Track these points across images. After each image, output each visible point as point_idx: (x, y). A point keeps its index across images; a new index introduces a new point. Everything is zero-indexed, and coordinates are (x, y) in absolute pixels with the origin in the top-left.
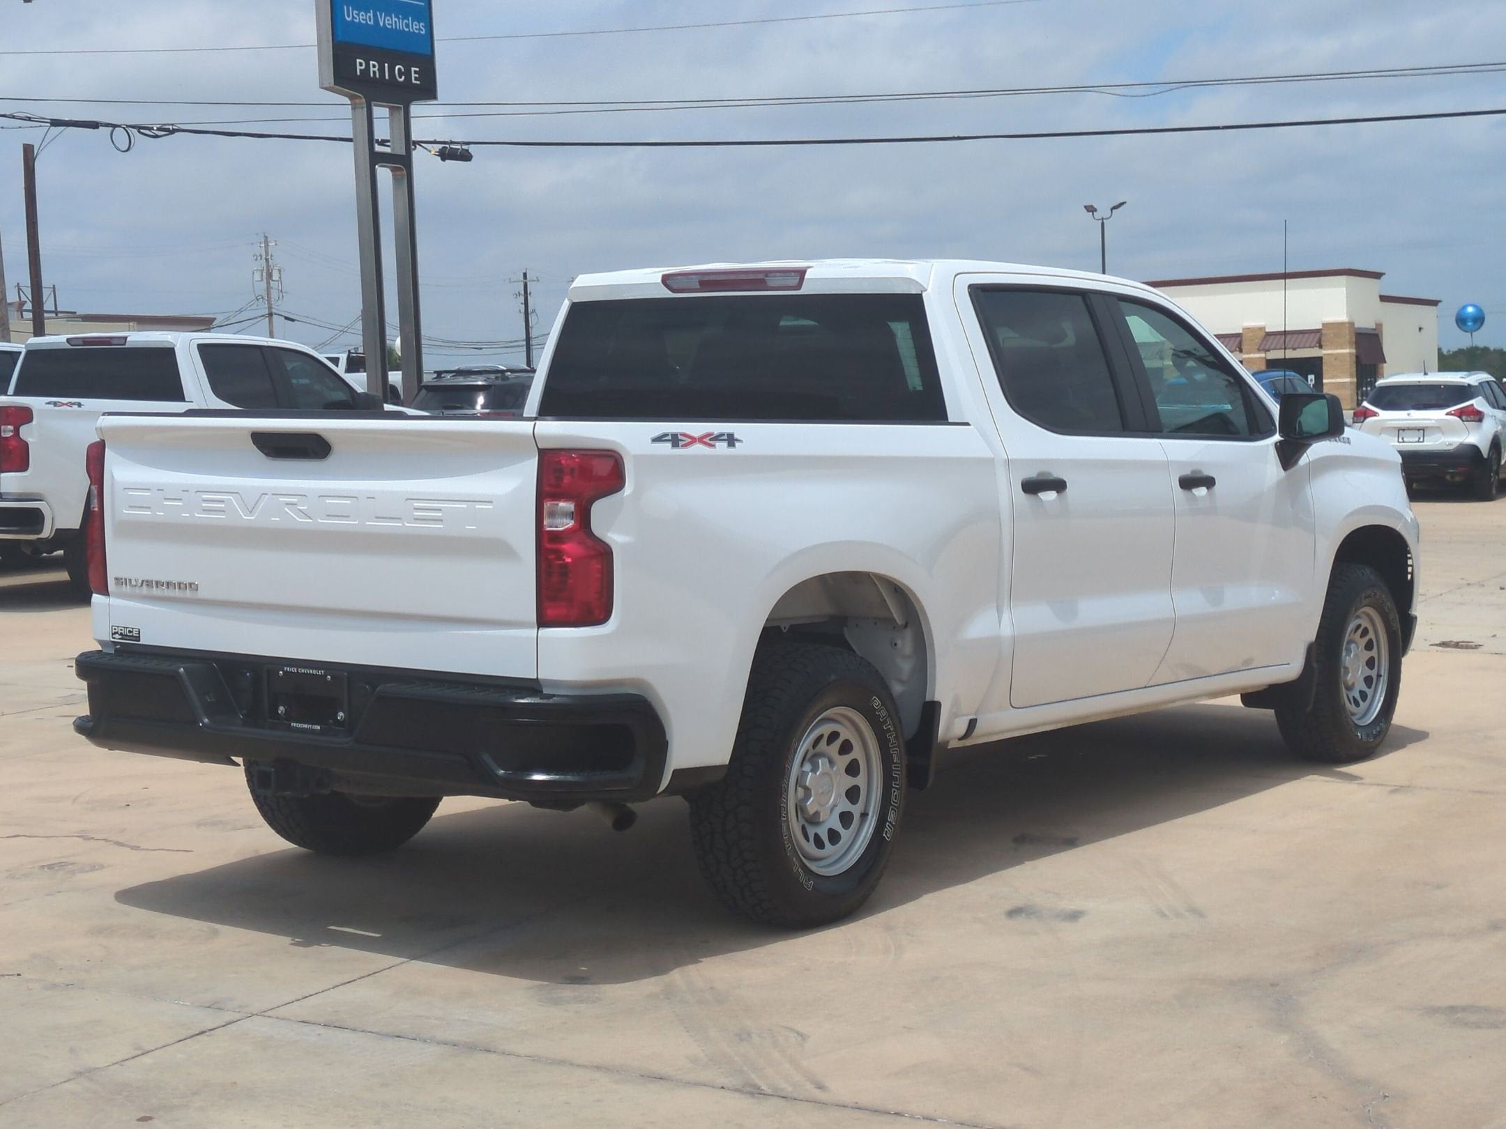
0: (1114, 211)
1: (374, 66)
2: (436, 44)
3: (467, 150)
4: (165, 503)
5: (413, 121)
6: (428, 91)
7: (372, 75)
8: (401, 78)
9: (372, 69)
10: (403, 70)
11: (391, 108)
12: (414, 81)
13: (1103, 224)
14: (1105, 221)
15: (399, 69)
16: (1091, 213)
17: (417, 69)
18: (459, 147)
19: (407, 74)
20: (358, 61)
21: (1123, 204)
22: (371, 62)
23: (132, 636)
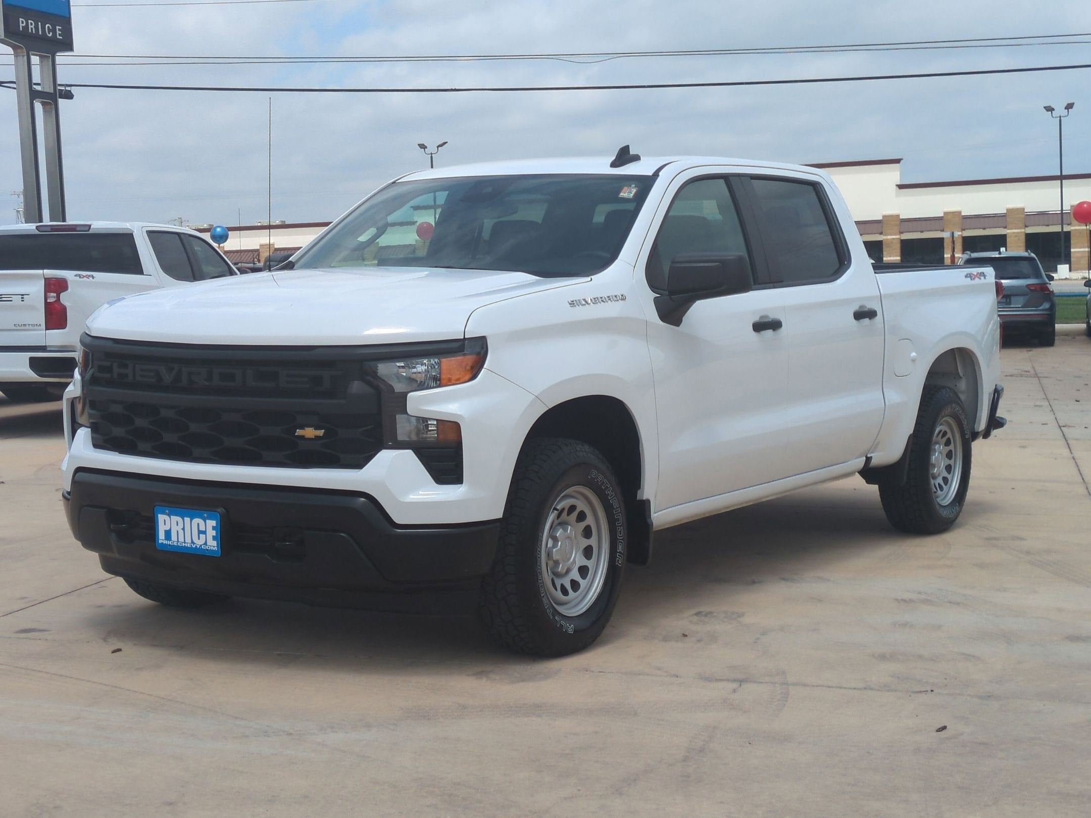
0: (439, 148)
1: (31, 24)
2: (72, 8)
3: (70, 91)
5: (58, 68)
6: (67, 44)
7: (30, 31)
8: (49, 34)
9: (30, 26)
10: (51, 28)
11: (41, 57)
12: (58, 37)
13: (432, 157)
14: (433, 155)
15: (48, 27)
16: (423, 149)
17: (60, 28)
18: (63, 88)
19: (54, 31)
20: (21, 19)
21: (445, 143)
22: (30, 21)
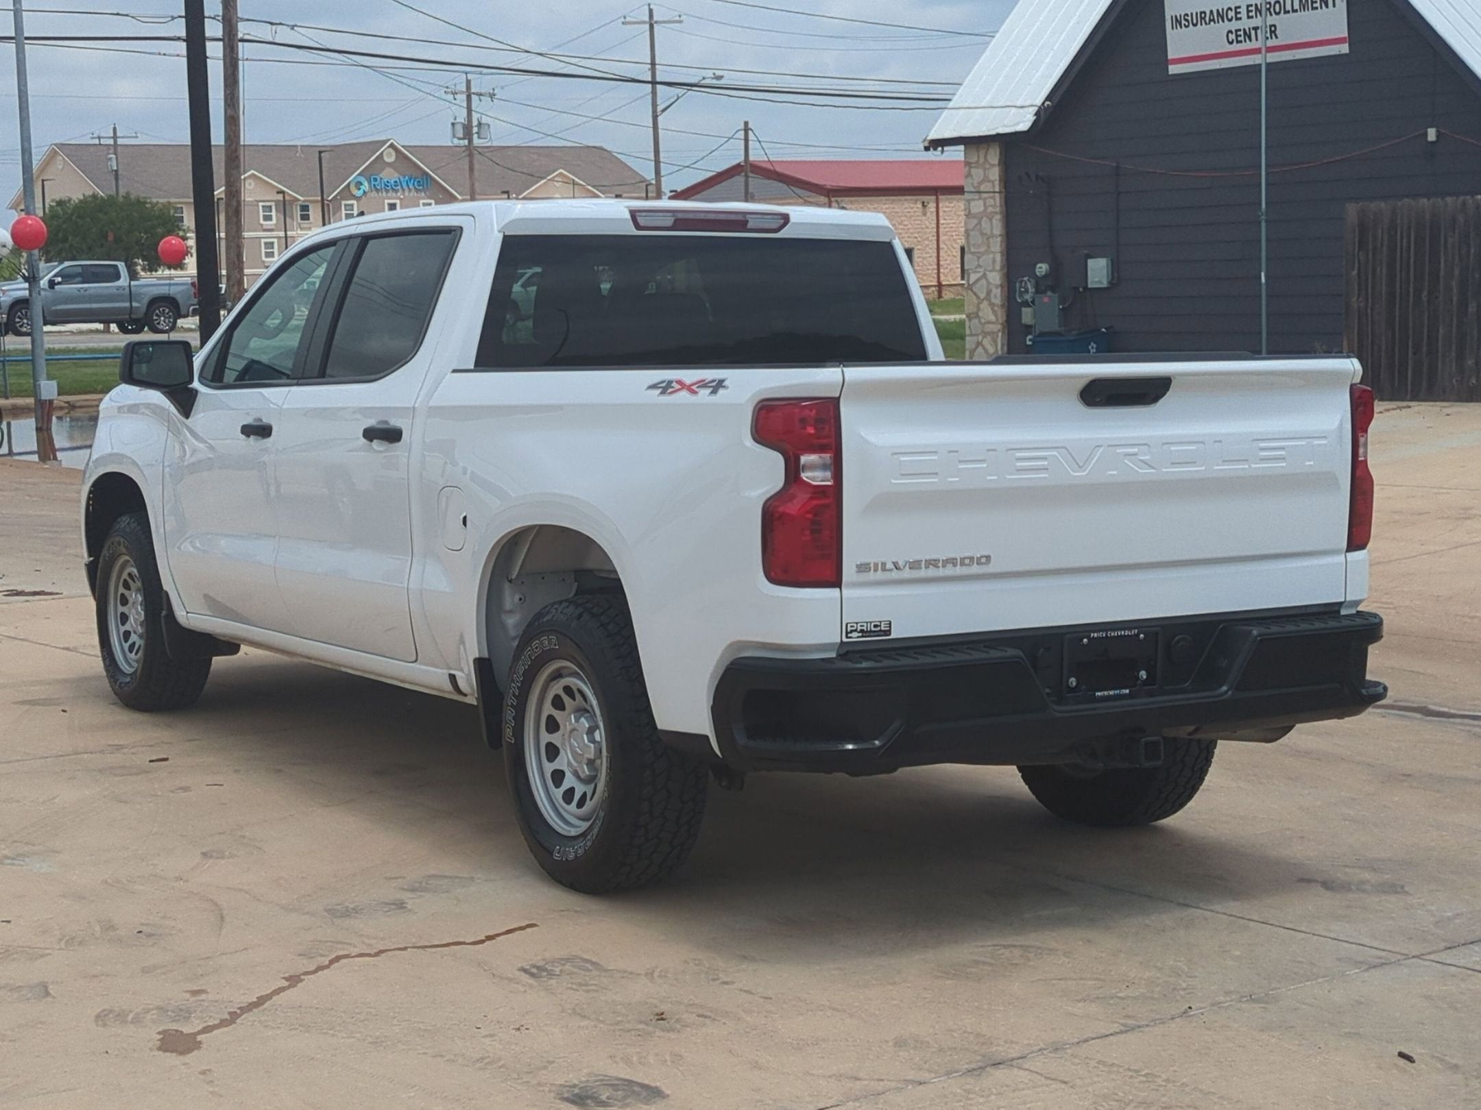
4: (960, 467)
23: (880, 631)
